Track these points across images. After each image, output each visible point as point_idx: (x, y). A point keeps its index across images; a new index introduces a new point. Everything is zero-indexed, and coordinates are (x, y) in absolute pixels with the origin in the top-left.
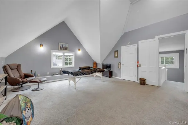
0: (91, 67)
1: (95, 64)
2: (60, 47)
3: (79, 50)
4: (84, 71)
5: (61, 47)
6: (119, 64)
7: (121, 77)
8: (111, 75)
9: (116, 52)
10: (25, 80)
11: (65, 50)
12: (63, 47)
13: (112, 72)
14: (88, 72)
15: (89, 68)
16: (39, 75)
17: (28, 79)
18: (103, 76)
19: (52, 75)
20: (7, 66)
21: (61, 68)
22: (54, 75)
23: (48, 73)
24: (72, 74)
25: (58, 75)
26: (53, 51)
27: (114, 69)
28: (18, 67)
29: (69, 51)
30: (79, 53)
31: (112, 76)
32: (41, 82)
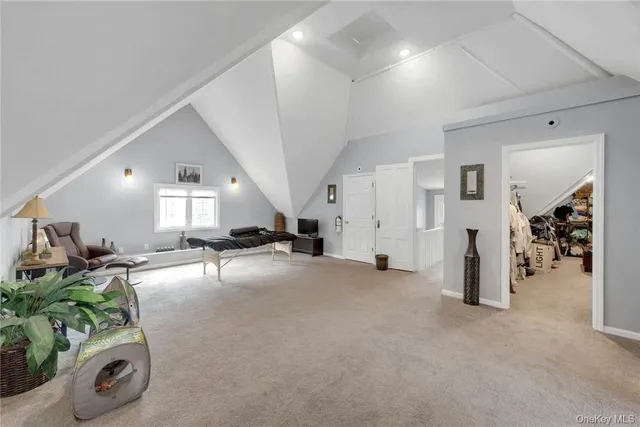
0: (262, 229)
1: (281, 219)
2: (180, 174)
3: (234, 180)
4: (241, 239)
5: (183, 174)
6: (338, 220)
7: (341, 254)
8: (318, 248)
9: (332, 189)
10: (95, 261)
11: (193, 183)
12: (188, 174)
13: (321, 240)
14: (251, 241)
15: (255, 231)
16: (121, 250)
17: (104, 259)
18: (293, 251)
19: (158, 251)
20: (51, 228)
21: (183, 233)
22: (162, 251)
23: (146, 246)
24: (211, 244)
25: (173, 250)
26: (158, 185)
27: (327, 234)
28: (72, 232)
29: (204, 185)
30: (234, 188)
31: (322, 251)
32: (136, 265)
